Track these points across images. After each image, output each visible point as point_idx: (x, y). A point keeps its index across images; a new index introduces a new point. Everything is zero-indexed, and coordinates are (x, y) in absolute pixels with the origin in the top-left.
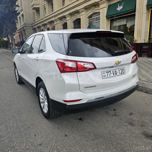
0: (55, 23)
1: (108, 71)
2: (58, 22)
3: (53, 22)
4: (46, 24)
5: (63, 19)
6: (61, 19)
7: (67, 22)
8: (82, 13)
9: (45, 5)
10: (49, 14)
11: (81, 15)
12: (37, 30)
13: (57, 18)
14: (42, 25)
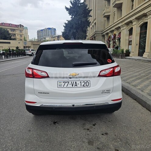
0: (122, 29)
1: (66, 82)
2: (124, 28)
3: (119, 28)
4: (113, 31)
5: (130, 24)
6: (127, 24)
7: (133, 27)
8: (150, 16)
9: (115, 12)
10: (117, 20)
11: (149, 18)
12: (105, 36)
13: (123, 23)
14: (110, 31)
